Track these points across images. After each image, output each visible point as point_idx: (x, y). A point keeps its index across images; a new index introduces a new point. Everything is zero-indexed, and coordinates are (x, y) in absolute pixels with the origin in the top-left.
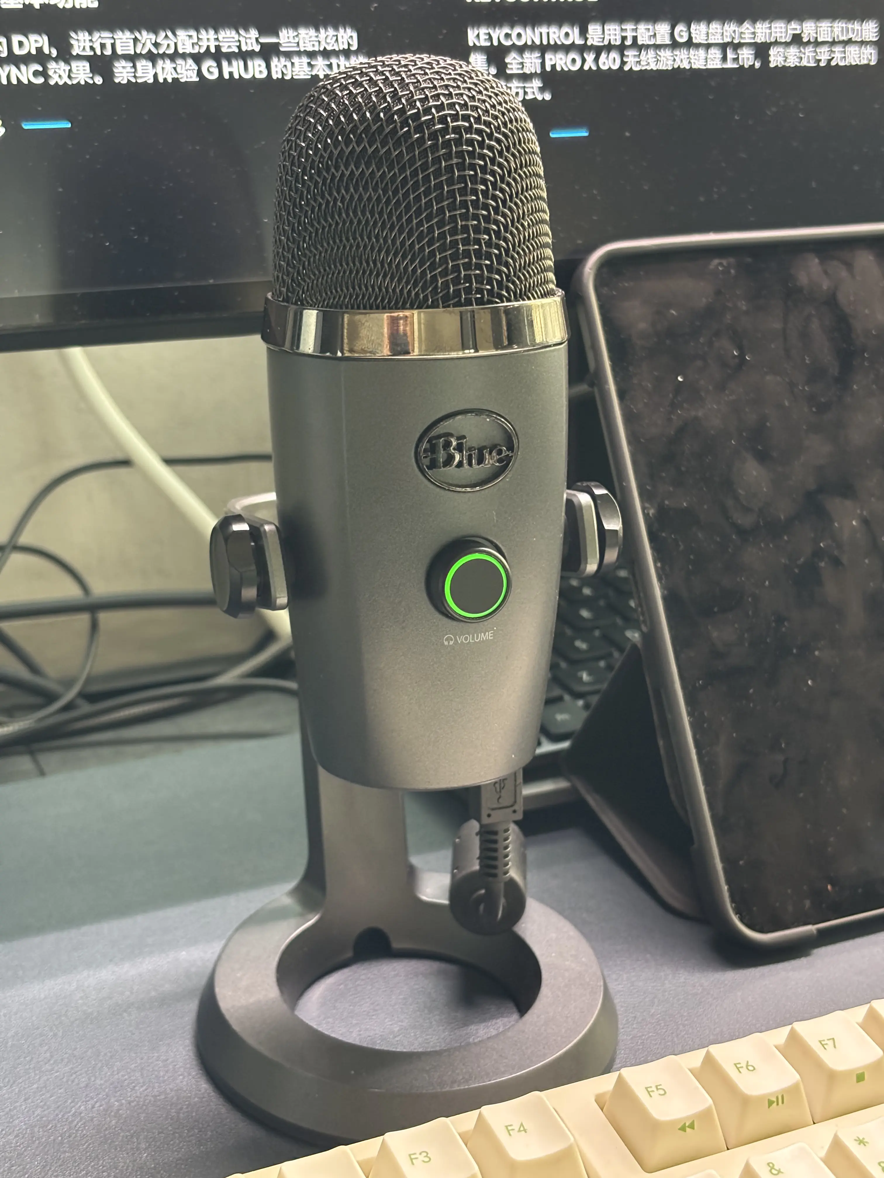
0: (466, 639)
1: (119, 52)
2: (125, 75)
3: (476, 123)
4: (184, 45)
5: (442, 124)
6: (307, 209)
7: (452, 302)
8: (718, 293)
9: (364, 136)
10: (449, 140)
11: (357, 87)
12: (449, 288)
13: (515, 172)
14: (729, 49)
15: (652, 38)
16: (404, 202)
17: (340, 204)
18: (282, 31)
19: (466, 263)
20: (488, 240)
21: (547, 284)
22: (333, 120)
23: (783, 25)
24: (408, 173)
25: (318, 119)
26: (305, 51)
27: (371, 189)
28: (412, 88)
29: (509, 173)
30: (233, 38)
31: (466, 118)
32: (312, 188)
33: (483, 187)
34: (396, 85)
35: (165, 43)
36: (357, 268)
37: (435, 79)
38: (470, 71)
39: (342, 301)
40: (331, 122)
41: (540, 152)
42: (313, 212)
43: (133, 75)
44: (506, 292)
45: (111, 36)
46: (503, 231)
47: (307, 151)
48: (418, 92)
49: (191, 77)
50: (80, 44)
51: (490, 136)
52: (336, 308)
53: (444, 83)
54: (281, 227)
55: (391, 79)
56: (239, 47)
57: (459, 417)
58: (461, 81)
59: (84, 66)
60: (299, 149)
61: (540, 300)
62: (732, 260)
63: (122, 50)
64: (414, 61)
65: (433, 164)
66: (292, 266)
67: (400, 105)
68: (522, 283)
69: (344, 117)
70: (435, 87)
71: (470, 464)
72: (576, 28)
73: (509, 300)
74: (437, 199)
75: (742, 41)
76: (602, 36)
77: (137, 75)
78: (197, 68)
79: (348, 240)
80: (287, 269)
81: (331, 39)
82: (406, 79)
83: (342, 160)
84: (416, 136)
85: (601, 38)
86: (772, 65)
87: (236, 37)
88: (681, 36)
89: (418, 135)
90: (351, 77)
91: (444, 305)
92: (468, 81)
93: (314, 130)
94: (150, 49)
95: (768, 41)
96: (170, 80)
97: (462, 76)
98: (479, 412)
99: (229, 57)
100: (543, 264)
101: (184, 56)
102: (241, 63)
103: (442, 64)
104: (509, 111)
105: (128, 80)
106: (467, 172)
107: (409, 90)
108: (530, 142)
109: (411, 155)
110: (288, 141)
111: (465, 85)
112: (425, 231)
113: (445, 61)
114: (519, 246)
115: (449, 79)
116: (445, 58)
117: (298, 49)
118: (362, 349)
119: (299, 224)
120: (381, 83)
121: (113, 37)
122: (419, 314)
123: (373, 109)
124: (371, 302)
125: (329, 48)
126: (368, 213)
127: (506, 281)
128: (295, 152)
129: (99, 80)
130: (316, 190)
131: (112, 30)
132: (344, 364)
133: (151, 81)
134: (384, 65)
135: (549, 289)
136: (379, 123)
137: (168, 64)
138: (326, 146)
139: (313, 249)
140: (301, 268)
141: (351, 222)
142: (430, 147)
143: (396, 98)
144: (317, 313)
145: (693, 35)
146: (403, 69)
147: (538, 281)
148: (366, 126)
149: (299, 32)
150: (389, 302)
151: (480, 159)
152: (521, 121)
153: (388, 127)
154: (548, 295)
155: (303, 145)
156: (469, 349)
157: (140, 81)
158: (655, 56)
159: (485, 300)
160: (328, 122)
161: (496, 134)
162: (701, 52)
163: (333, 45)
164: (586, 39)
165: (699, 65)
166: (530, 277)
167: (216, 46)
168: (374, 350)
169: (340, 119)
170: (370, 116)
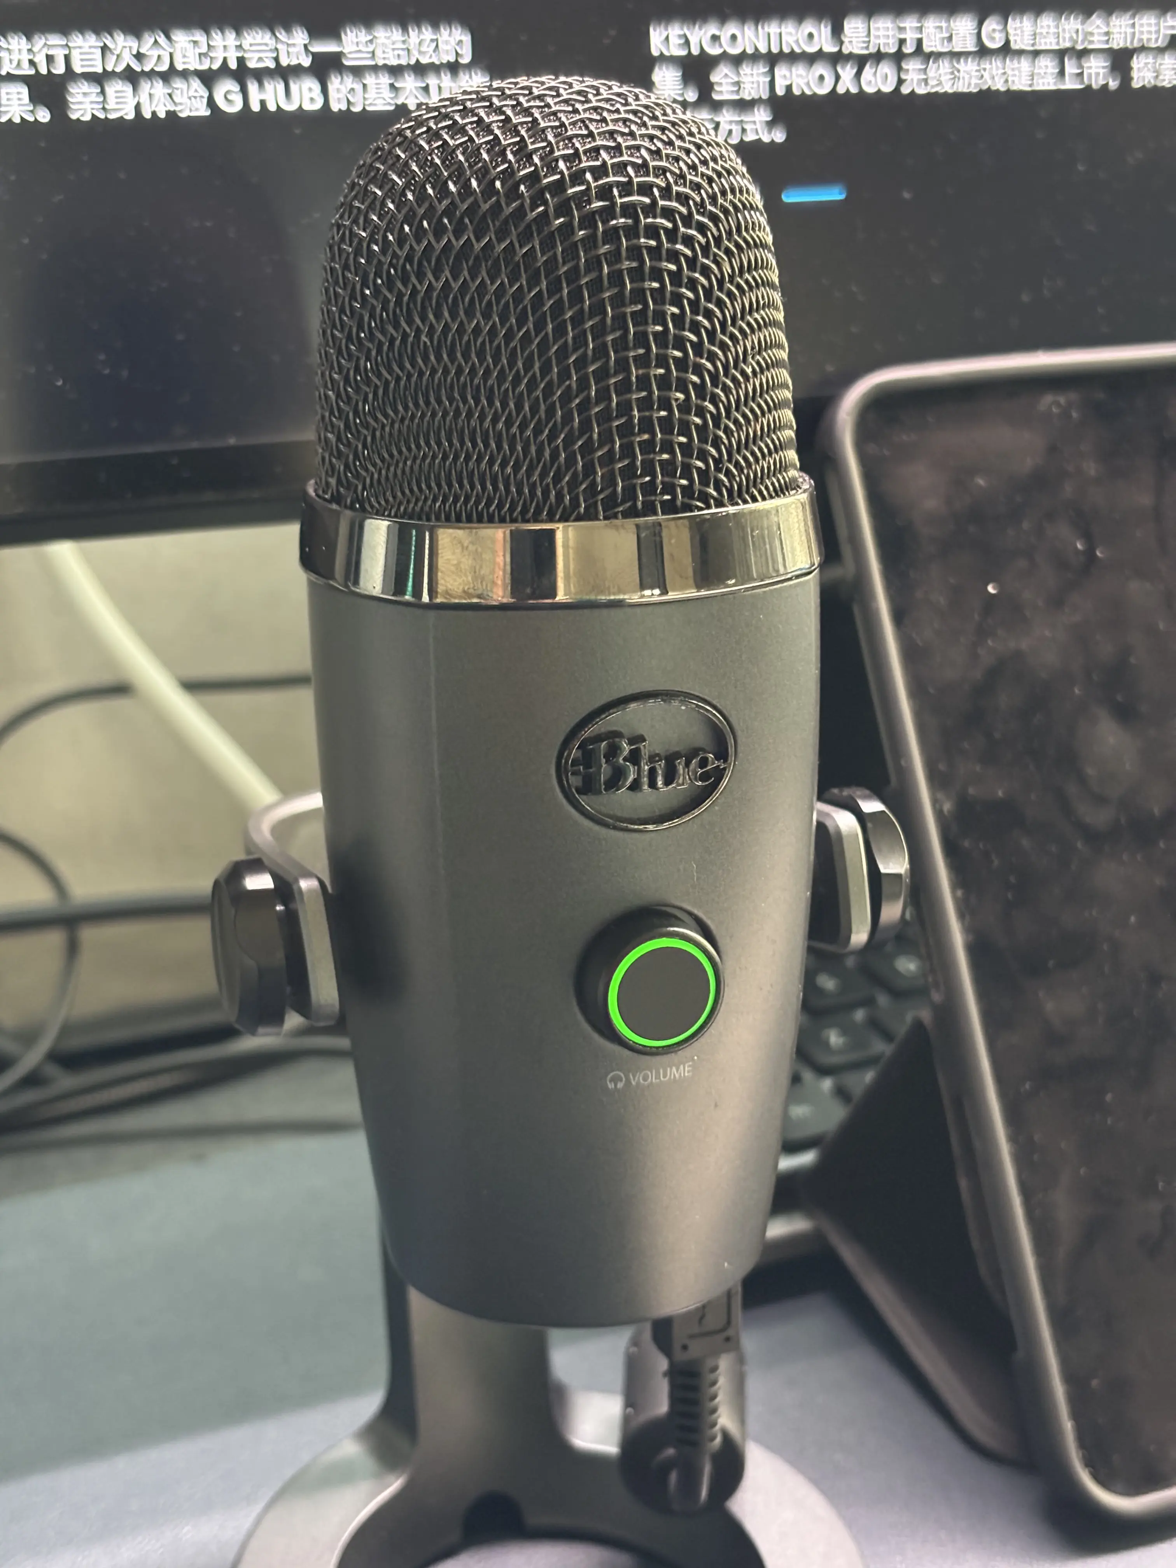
0: (645, 1079)
1: (78, 69)
2: (88, 106)
3: (663, 197)
4: (184, 56)
5: (602, 200)
6: (370, 346)
7: (621, 509)
8: (1053, 450)
9: (467, 221)
10: (616, 229)
11: (456, 134)
12: (616, 485)
13: (731, 282)
14: (1069, 60)
15: (945, 41)
16: (536, 336)
17: (426, 340)
18: (346, 34)
19: (644, 441)
20: (684, 401)
21: (785, 471)
22: (413, 192)
23: (1153, 21)
24: (544, 286)
25: (390, 190)
26: (385, 66)
27: (478, 315)
28: (550, 137)
29: (721, 283)
30: (266, 45)
31: (645, 189)
32: (378, 310)
33: (675, 310)
34: (523, 132)
35: (155, 53)
36: (456, 450)
37: (591, 120)
38: (652, 105)
39: (430, 507)
40: (410, 196)
41: (773, 244)
42: (379, 351)
43: (101, 106)
44: (715, 489)
45: (64, 43)
46: (709, 385)
47: (369, 246)
48: (561, 143)
49: (197, 110)
50: (12, 57)
51: (688, 221)
52: (420, 519)
53: (608, 128)
54: (327, 373)
55: (515, 121)
56: (276, 59)
57: (633, 705)
58: (636, 123)
59: (18, 93)
60: (356, 241)
61: (773, 501)
62: (1073, 396)
63: (82, 66)
64: (556, 89)
65: (588, 270)
66: (345, 441)
67: (530, 166)
68: (743, 473)
69: (433, 188)
70: (591, 135)
71: (653, 784)
72: (826, 27)
73: (720, 504)
74: (595, 331)
75: (1090, 47)
76: (867, 39)
77: (107, 106)
78: (206, 94)
79: (439, 402)
80: (337, 447)
81: (428, 46)
82: (540, 120)
83: (429, 262)
84: (557, 222)
85: (864, 42)
86: (1136, 84)
87: (272, 43)
88: (993, 39)
89: (562, 220)
90: (446, 116)
91: (607, 513)
92: (650, 123)
93: (382, 208)
94: (128, 65)
95: (1130, 47)
96: (162, 115)
97: (640, 115)
98: (667, 695)
99: (260, 75)
100: (779, 439)
101: (185, 74)
102: (281, 87)
103: (605, 94)
104: (719, 175)
105: (93, 115)
106: (647, 284)
107: (545, 139)
108: (757, 229)
109: (550, 254)
110: (339, 227)
111: (643, 131)
112: (574, 386)
113: (610, 88)
114: (737, 409)
115: (615, 121)
116: (610, 83)
117: (373, 63)
118: (464, 591)
119: (357, 370)
120: (499, 127)
121: (67, 45)
122: (565, 530)
123: (483, 174)
124: (480, 507)
125: (424, 60)
126: (473, 355)
127: (715, 470)
128: (350, 246)
129: (44, 116)
130: (384, 314)
131: (65, 31)
132: (432, 614)
133: (131, 116)
134: (503, 96)
135: (787, 479)
136: (494, 199)
137: (159, 88)
138: (401, 239)
139: (379, 416)
140: (360, 447)
141: (446, 372)
142: (582, 240)
143: (522, 153)
144: (389, 526)
145: (1012, 38)
146: (538, 103)
147: (769, 468)
148: (472, 204)
149: (376, 34)
150: (512, 509)
151: (669, 261)
152: (741, 192)
153: (508, 205)
154: (787, 490)
155: (364, 234)
156: (652, 588)
157: (112, 116)
158: (951, 70)
159: (679, 503)
160: (405, 196)
161: (697, 217)
162: (1025, 64)
163: (431, 57)
164: (841, 43)
165: (1020, 84)
166: (757, 460)
167: (238, 58)
168: (485, 593)
169: (426, 189)
170: (479, 187)
